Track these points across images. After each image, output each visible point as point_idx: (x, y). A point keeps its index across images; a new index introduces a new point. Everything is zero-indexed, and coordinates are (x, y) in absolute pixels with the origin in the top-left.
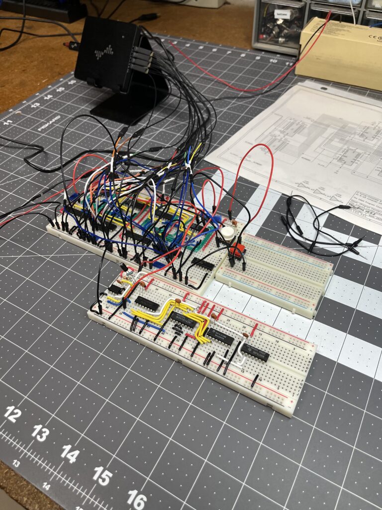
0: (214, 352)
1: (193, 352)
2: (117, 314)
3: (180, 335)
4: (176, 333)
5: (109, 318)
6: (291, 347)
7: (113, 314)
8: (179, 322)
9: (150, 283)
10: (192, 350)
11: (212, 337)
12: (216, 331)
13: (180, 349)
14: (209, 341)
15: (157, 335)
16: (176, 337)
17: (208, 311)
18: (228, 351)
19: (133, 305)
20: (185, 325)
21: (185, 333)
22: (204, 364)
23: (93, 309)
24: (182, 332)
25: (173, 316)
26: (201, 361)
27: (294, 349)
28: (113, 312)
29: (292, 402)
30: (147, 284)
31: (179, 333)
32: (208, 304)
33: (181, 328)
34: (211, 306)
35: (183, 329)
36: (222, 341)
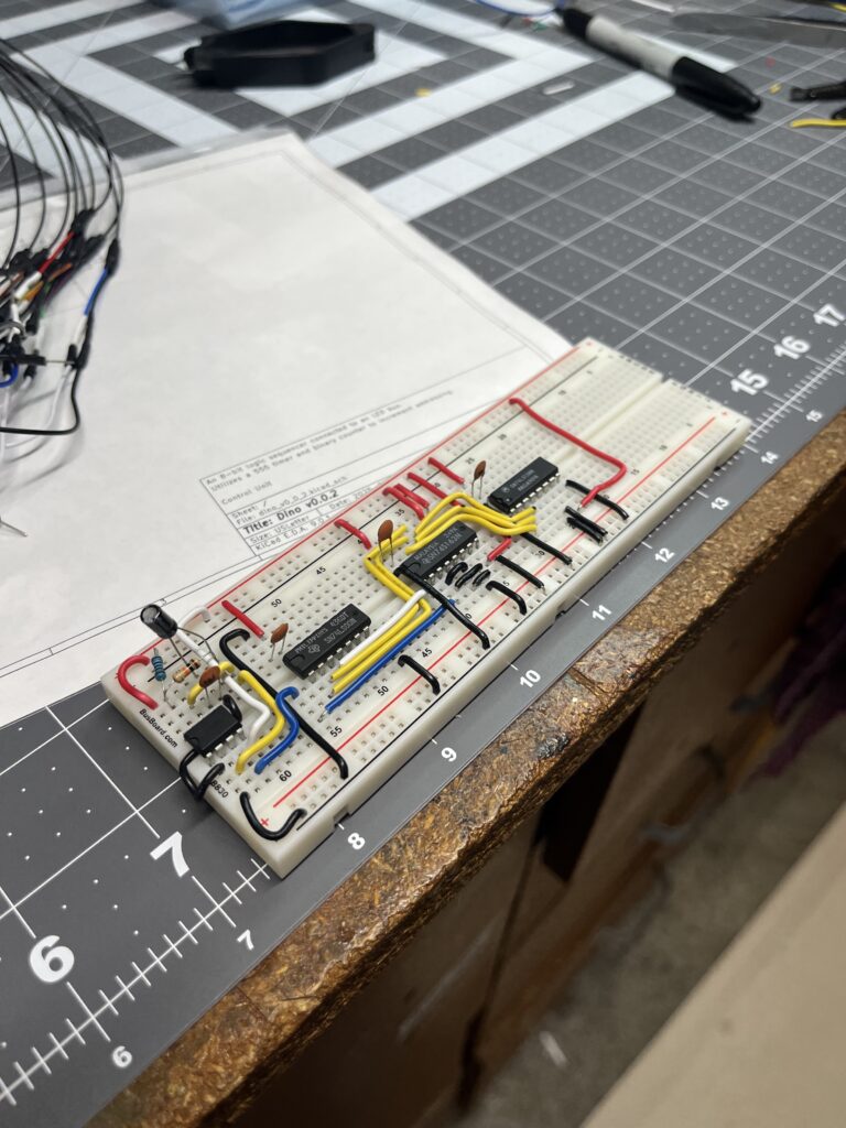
0: (568, 510)
1: (557, 555)
2: (334, 742)
3: (488, 574)
4: (477, 583)
5: (344, 773)
6: (582, 378)
7: (334, 754)
8: (441, 564)
9: (238, 615)
10: (549, 556)
11: (520, 500)
12: (507, 484)
13: (538, 584)
14: (530, 510)
15: (474, 629)
16: (493, 585)
17: (423, 493)
18: (570, 483)
19: (313, 688)
20: (456, 552)
21: (483, 561)
22: (599, 541)
23: (274, 826)
24: (479, 567)
25: (414, 573)
26: (586, 545)
27: (589, 372)
28: (321, 754)
29: (725, 414)
30: (238, 625)
31: (477, 576)
32: (399, 487)
33: (464, 566)
34: (409, 485)
35: (471, 560)
36: (540, 484)
